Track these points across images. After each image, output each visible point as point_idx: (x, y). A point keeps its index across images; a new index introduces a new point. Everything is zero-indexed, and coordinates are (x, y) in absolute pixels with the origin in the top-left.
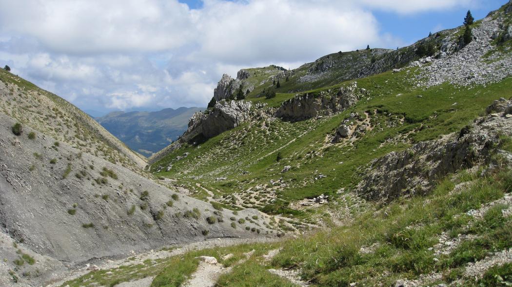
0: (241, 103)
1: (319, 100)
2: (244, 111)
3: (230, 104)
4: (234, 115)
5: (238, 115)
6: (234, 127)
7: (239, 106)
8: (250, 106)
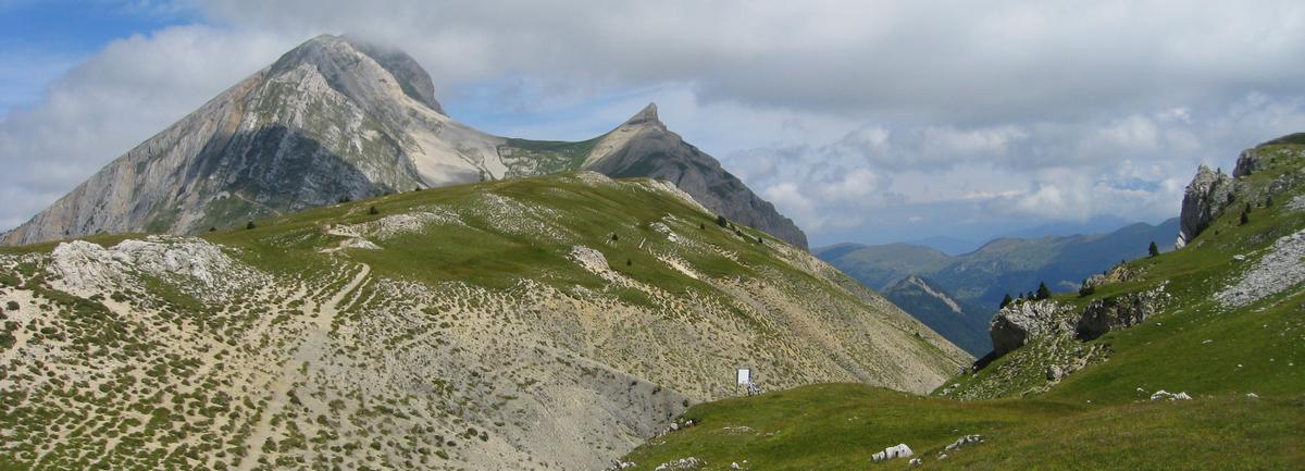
0: (1039, 306)
1: (1114, 310)
2: (1042, 319)
3: (1020, 309)
4: (1025, 326)
5: (1031, 325)
6: (1023, 345)
7: (1035, 312)
8: (1051, 311)
